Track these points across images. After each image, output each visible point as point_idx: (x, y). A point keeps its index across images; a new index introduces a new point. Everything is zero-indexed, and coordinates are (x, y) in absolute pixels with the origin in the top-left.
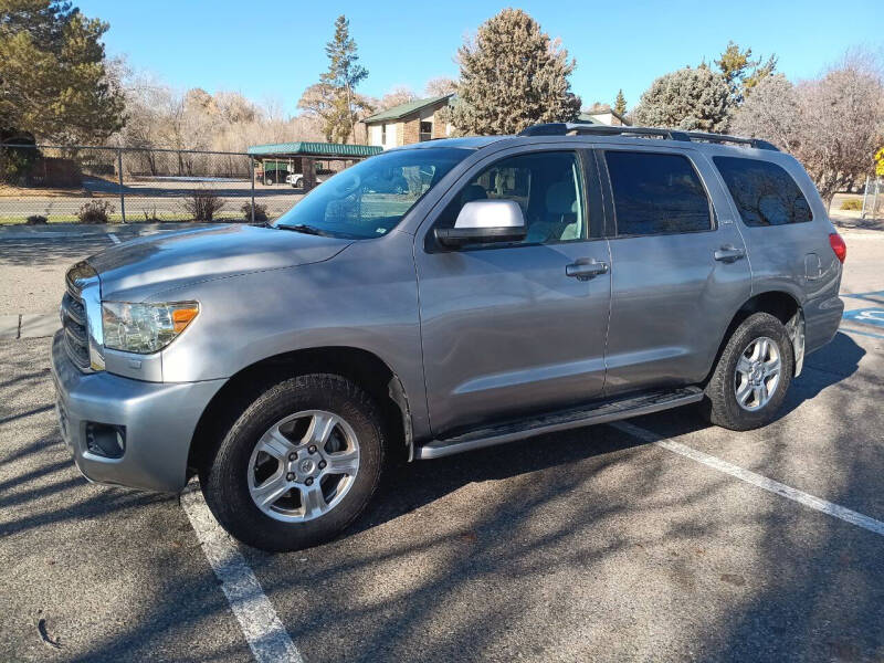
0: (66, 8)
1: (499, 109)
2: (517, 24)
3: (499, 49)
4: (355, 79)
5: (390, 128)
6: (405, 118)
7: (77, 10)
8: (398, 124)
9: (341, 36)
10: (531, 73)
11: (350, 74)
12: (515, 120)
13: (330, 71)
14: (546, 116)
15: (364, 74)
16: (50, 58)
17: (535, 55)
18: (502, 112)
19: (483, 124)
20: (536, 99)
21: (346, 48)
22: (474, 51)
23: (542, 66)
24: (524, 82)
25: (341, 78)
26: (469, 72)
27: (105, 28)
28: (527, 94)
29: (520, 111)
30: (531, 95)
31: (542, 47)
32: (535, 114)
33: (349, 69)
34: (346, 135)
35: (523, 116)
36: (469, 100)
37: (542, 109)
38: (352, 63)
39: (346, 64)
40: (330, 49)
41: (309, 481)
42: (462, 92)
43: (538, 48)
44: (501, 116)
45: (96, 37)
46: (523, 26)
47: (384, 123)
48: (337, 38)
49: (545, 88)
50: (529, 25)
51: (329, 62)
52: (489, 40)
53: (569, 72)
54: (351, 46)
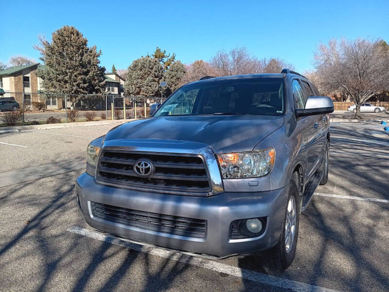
1: (68, 71)
2: (72, 33)
3: (64, 44)
5: (5, 79)
6: (14, 74)
10: (82, 55)
12: (76, 76)
14: (91, 74)
17: (82, 47)
18: (70, 72)
19: (60, 77)
20: (85, 67)
22: (51, 42)
23: (86, 52)
24: (79, 59)
26: (50, 54)
28: (81, 64)
29: (78, 72)
30: (83, 65)
31: (85, 43)
32: (86, 73)
35: (80, 74)
36: (51, 66)
37: (88, 71)
43: (83, 44)
44: (69, 74)
46: (75, 34)
49: (89, 62)
50: (78, 34)
52: (59, 39)
53: (98, 56)
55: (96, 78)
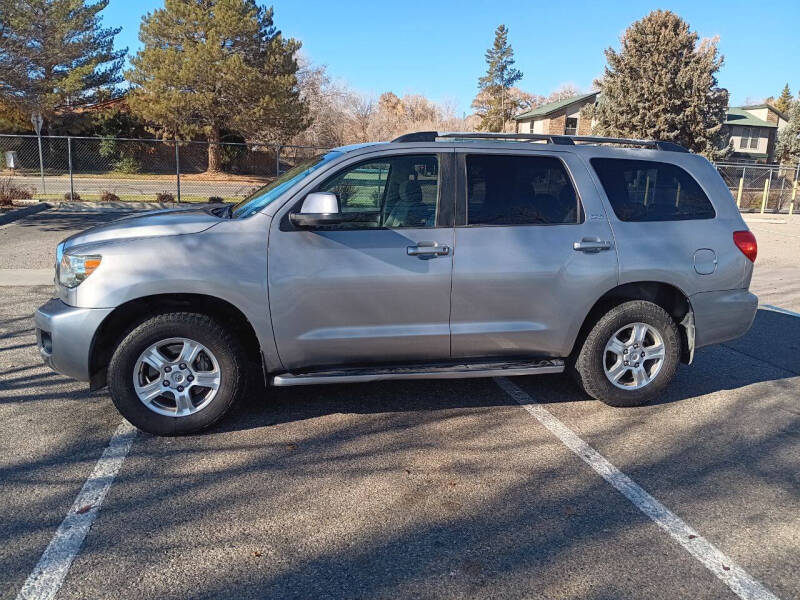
0: (272, 32)
1: (641, 105)
2: (664, 25)
3: (645, 49)
4: (510, 81)
6: (551, 115)
7: (279, 33)
8: (545, 121)
9: (500, 44)
10: (676, 72)
11: (506, 77)
12: (657, 115)
13: (487, 75)
14: (688, 111)
15: (519, 76)
16: (254, 72)
17: (681, 51)
18: (644, 108)
19: (623, 119)
20: (680, 95)
21: (504, 53)
22: (619, 50)
23: (687, 64)
24: (666, 78)
25: (497, 81)
26: (613, 71)
27: (299, 46)
28: (669, 90)
29: (662, 107)
30: (674, 91)
31: (689, 45)
32: (678, 110)
33: (505, 72)
35: (665, 111)
36: (612, 97)
37: (685, 105)
38: (509, 67)
39: (504, 68)
40: (490, 55)
41: (180, 389)
42: (605, 90)
43: (684, 46)
44: (641, 111)
45: (291, 54)
46: (670, 26)
47: (532, 120)
48: (496, 45)
49: (689, 85)
50: (677, 25)
51: (488, 67)
52: (635, 41)
53: (716, 69)
54: (508, 52)
55: (699, 118)
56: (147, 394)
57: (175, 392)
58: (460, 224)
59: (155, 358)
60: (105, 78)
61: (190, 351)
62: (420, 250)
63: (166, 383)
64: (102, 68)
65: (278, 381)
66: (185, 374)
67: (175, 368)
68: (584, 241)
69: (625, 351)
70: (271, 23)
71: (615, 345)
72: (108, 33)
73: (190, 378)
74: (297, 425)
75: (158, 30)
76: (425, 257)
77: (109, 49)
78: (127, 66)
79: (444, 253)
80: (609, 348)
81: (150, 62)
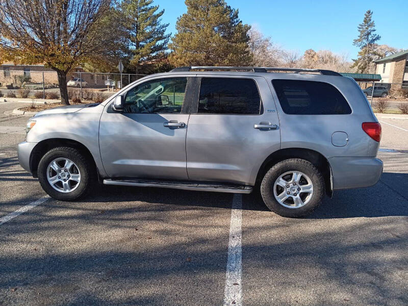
0: (237, 21)
4: (373, 41)
5: (388, 65)
6: (396, 60)
7: (241, 22)
8: (392, 63)
9: (368, 21)
11: (370, 39)
13: (359, 38)
15: (378, 38)
16: (226, 42)
21: (369, 26)
25: (365, 41)
27: (250, 28)
33: (370, 36)
34: (363, 69)
38: (372, 33)
39: (369, 34)
40: (360, 27)
41: (65, 180)
45: (245, 32)
47: (385, 62)
48: (364, 21)
51: (359, 34)
54: (372, 25)
56: (52, 181)
57: (63, 181)
58: (194, 113)
59: (55, 166)
60: (161, 48)
61: (69, 164)
62: (169, 124)
63: (59, 178)
64: (160, 43)
65: (105, 182)
66: (67, 174)
67: (63, 171)
68: (261, 124)
69: (288, 186)
70: (237, 17)
71: (282, 182)
72: (163, 27)
73: (69, 176)
74: (115, 203)
75: (184, 23)
76: (172, 128)
77: (162, 34)
78: (170, 41)
79: (183, 126)
80: (277, 183)
81: (180, 39)
